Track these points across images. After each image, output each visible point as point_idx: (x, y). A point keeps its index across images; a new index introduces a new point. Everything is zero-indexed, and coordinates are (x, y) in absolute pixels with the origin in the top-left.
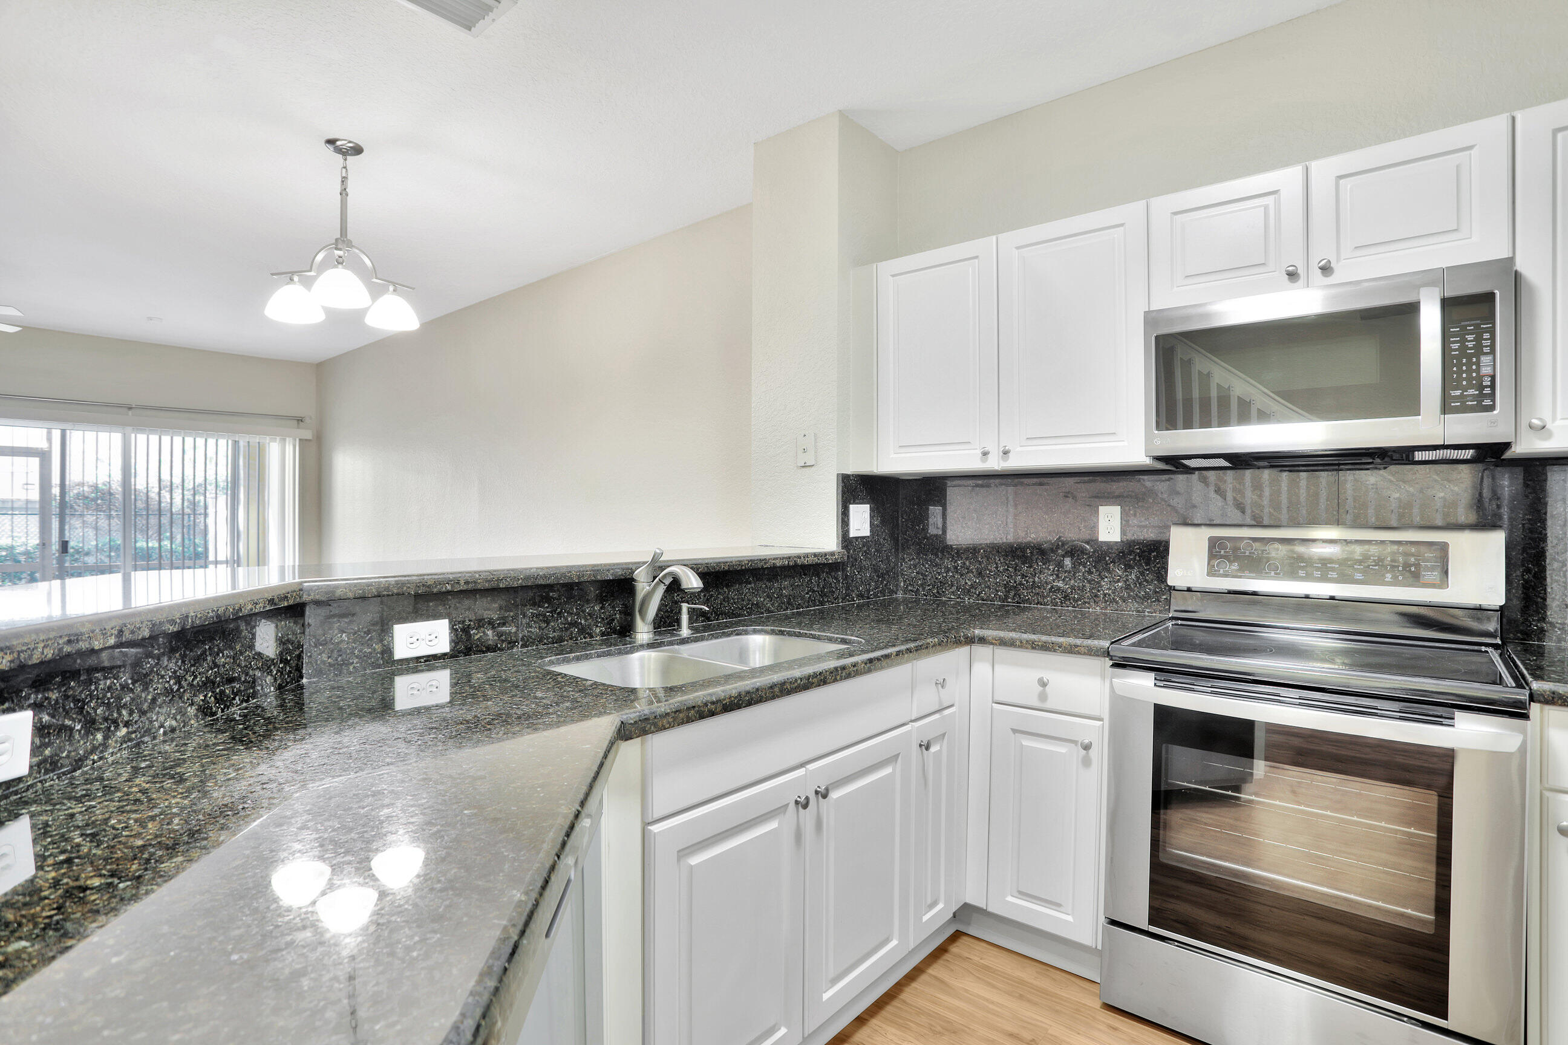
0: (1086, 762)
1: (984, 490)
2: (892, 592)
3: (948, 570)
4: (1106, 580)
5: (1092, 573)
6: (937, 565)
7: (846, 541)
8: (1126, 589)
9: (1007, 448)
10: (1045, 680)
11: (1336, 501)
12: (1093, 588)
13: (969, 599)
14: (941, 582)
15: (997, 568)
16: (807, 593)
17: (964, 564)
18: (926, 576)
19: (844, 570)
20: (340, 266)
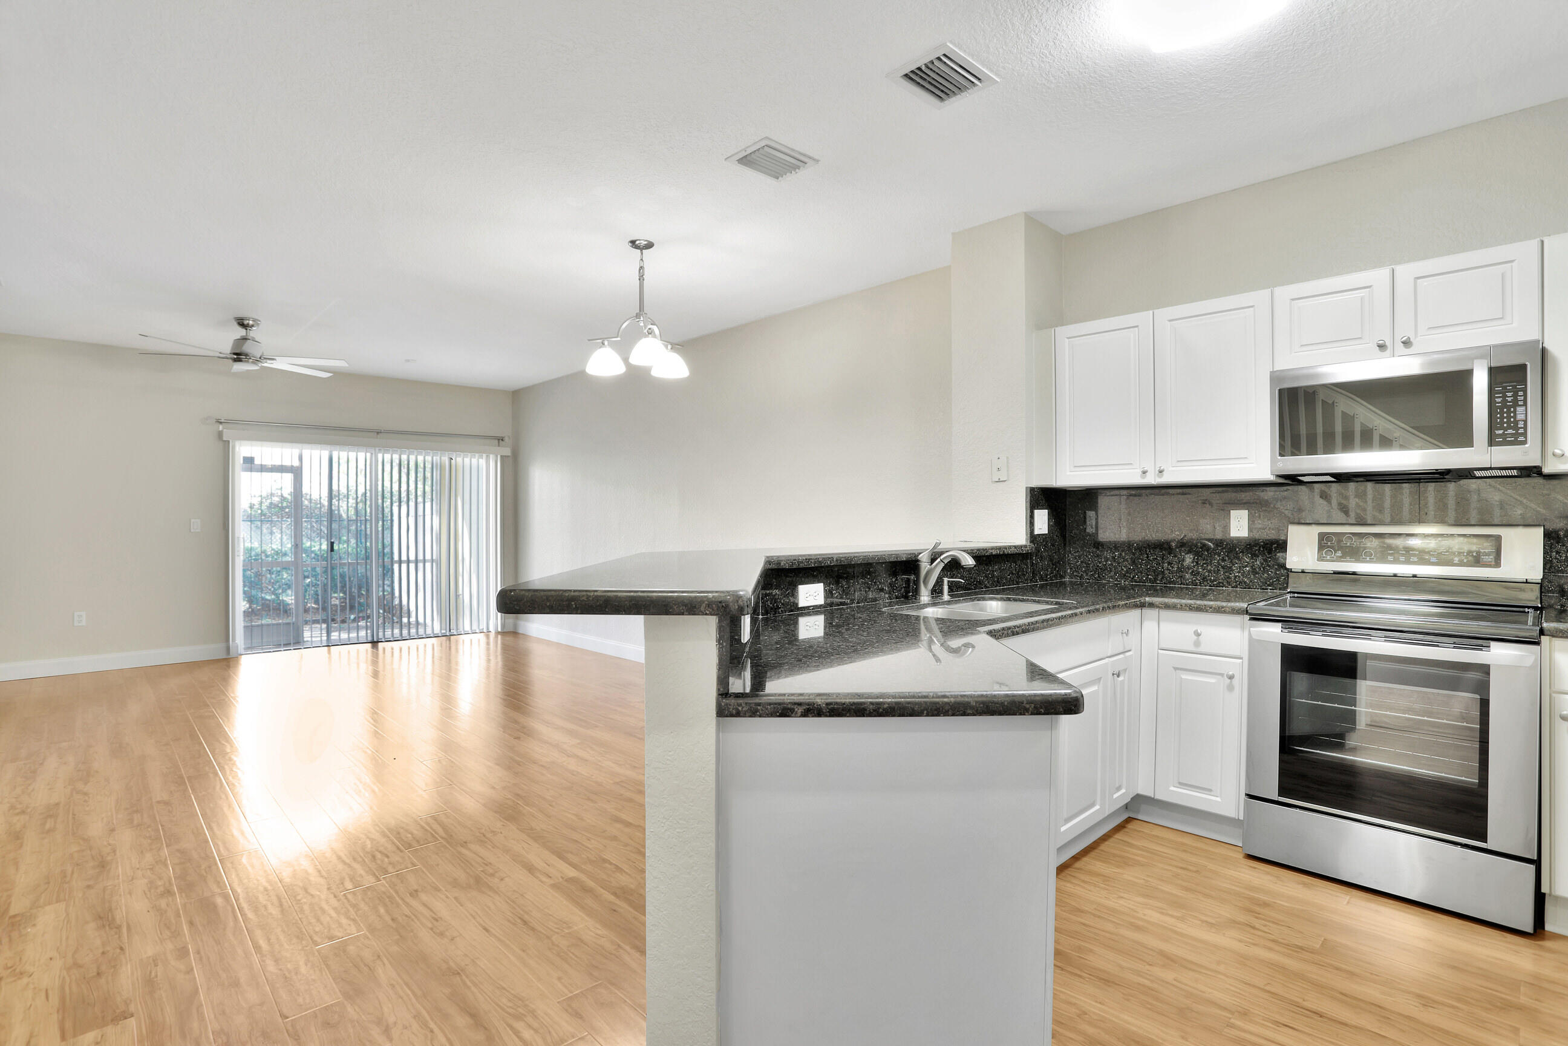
0: (1231, 688)
1: (1136, 498)
2: (1062, 577)
3: (1107, 560)
4: (1236, 565)
5: (1225, 560)
6: (1098, 556)
7: (1033, 537)
8: (1253, 572)
9: (1162, 468)
10: (1199, 631)
11: (1417, 506)
12: (1226, 572)
13: (1125, 581)
14: (1101, 569)
15: (1147, 557)
16: (1009, 575)
17: (1121, 554)
18: (1089, 564)
19: (1031, 559)
20: (650, 336)
